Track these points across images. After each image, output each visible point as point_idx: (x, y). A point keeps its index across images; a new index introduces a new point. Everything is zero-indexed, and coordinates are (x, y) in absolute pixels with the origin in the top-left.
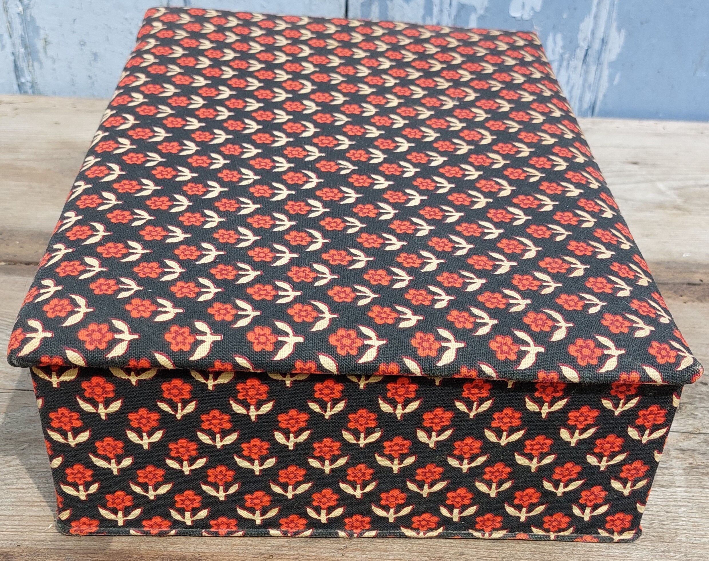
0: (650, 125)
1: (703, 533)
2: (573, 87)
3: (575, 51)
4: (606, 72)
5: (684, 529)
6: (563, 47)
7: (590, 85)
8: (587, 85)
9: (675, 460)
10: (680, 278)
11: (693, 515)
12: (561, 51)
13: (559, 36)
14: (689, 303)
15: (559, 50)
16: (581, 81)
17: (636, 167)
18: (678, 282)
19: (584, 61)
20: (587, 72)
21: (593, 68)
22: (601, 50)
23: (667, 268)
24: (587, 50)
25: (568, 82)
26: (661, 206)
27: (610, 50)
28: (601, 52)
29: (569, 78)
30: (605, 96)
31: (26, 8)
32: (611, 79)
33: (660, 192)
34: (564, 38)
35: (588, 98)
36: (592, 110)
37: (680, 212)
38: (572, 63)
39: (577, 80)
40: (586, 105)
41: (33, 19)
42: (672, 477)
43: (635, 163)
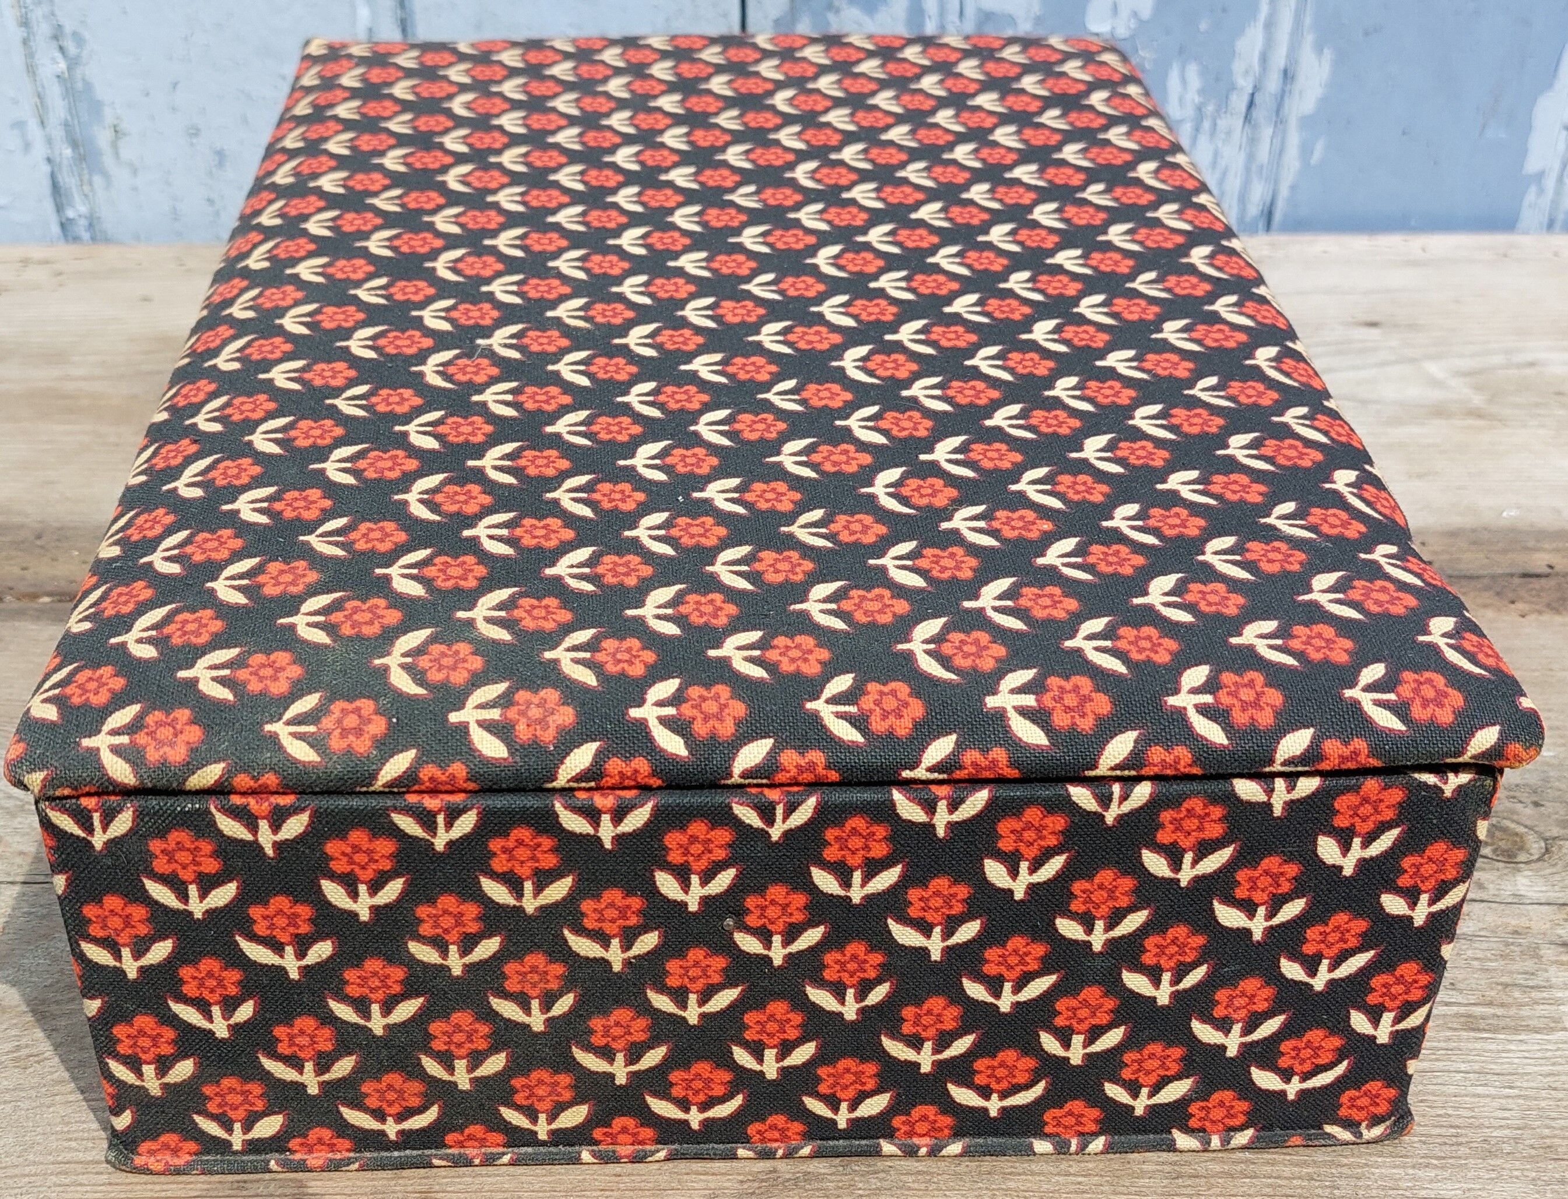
0: (1392, 243)
2: (1224, 174)
3: (1227, 98)
4: (1294, 139)
6: (1201, 92)
7: (1262, 167)
8: (1254, 168)
9: (1553, 969)
10: (1504, 563)
12: (1197, 99)
13: (1193, 71)
14: (1533, 617)
15: (1193, 96)
16: (1241, 159)
17: (1374, 332)
18: (1500, 571)
19: (1246, 117)
20: (1253, 141)
21: (1267, 132)
22: (1283, 91)
23: (1475, 543)
24: (1253, 95)
25: (1214, 164)
26: (1439, 411)
27: (1301, 93)
28: (1282, 97)
29: (1216, 154)
30: (1293, 188)
31: (73, 63)
32: (1306, 151)
33: (1435, 383)
34: (1203, 73)
35: (1258, 193)
36: (1268, 219)
37: (1481, 423)
38: (1222, 123)
39: (1234, 157)
40: (1254, 210)
41: (88, 86)
42: (1555, 1007)
43: (1373, 324)
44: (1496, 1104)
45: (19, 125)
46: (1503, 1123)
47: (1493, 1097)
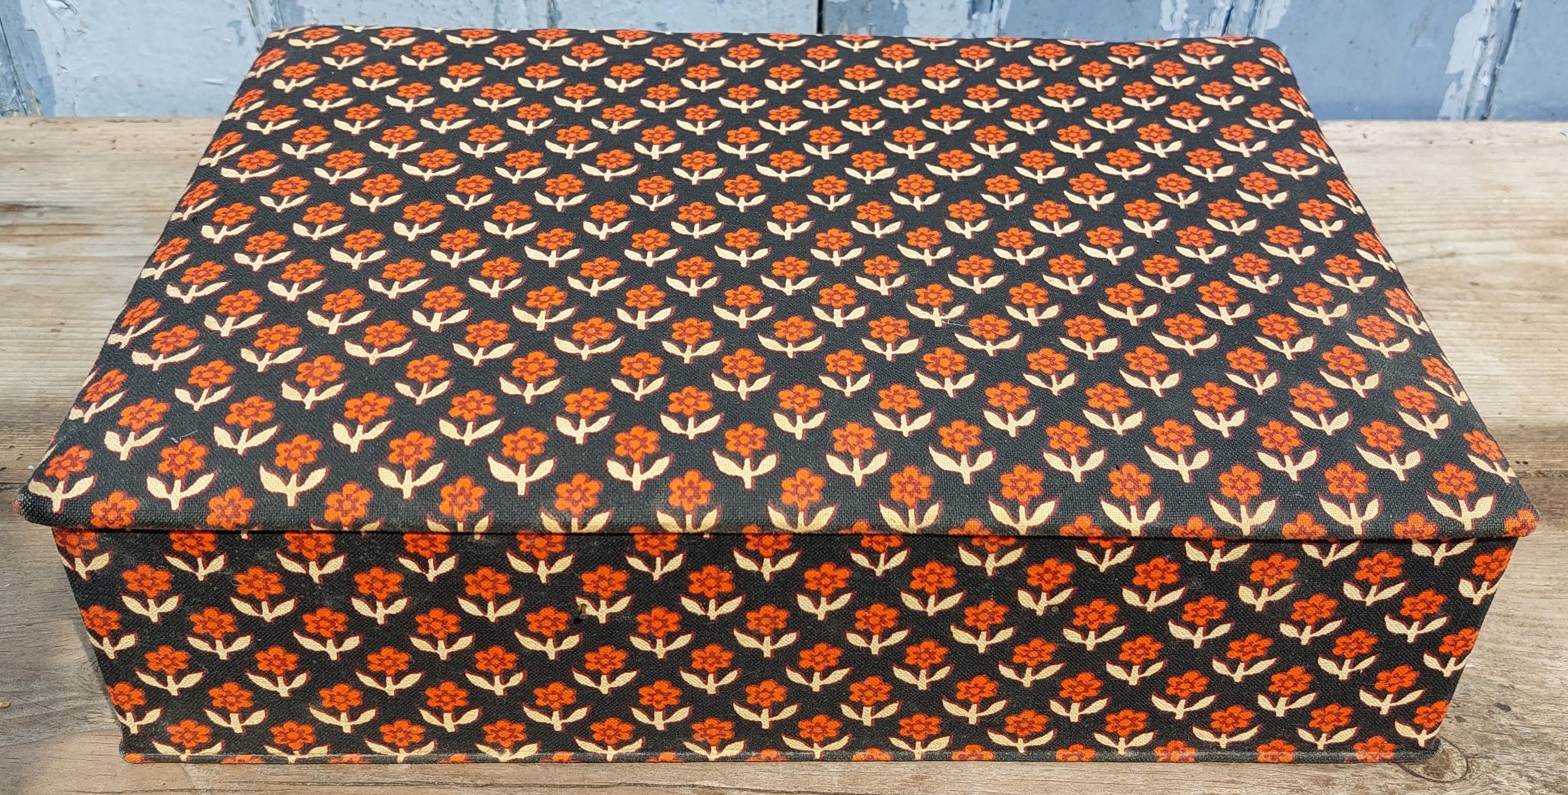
45: (236, 24)
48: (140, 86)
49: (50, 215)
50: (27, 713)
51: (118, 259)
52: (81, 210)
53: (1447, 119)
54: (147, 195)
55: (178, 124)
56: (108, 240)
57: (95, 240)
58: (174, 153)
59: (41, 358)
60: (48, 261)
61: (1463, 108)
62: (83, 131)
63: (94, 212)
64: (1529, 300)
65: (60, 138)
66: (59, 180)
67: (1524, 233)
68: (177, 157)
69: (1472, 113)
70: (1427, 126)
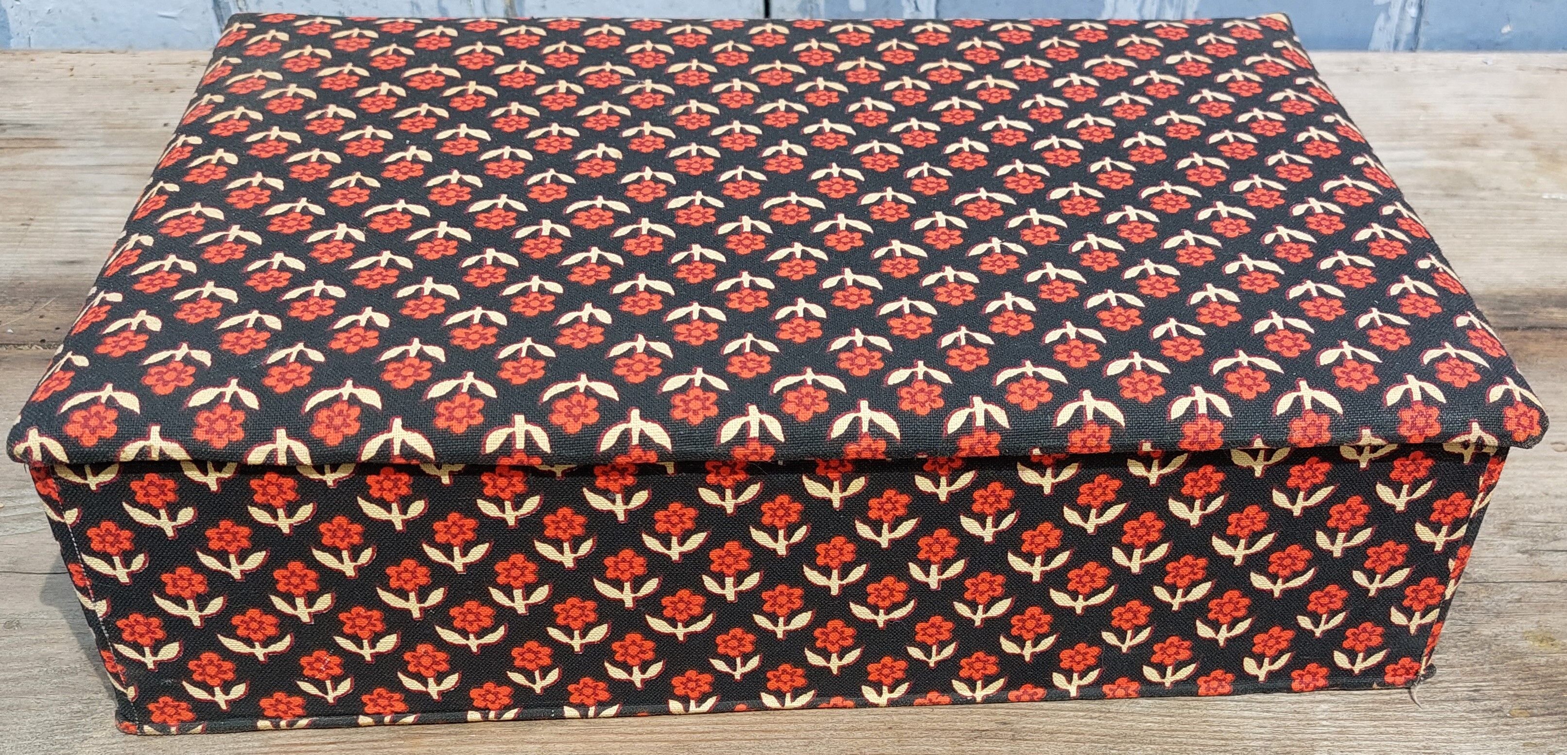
1: (1355, 744)
5: (1326, 740)
11: (1339, 715)
44: (1256, 723)
46: (1259, 736)
47: (1254, 718)
48: (94, 19)
49: (13, 131)
50: (20, 512)
51: (84, 167)
52: (43, 127)
53: (1377, 50)
54: (108, 114)
55: (134, 55)
56: (71, 152)
57: (62, 152)
58: (132, 79)
59: (12, 247)
60: (14, 169)
61: (1393, 40)
62: (41, 60)
63: (56, 128)
64: (1433, 197)
65: (19, 66)
66: (20, 102)
67: (1435, 144)
68: (135, 82)
69: (1401, 45)
70: (1355, 56)
